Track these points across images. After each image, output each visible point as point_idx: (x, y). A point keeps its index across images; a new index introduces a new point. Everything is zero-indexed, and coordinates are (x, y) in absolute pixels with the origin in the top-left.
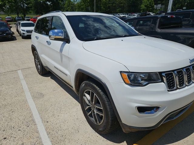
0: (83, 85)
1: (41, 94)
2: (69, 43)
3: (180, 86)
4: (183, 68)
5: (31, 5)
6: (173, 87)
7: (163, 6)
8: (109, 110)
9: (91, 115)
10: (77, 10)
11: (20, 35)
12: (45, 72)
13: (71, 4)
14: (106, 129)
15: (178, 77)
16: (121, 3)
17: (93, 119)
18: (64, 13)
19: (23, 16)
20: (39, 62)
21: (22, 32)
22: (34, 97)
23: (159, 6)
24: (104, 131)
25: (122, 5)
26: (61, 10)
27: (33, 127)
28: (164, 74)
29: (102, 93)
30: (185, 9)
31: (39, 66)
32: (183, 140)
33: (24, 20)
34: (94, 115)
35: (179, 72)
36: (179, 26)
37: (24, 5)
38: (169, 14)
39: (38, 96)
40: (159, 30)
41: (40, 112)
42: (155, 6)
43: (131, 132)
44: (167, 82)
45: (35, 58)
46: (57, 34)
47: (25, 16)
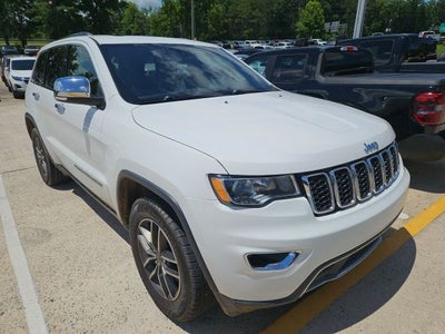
0: (135, 208)
1: (45, 232)
2: (103, 109)
3: (342, 204)
4: (349, 164)
5: (40, 17)
6: (328, 207)
7: (345, 26)
8: (189, 265)
9: (155, 279)
10: (152, 31)
11: (11, 89)
12: (59, 178)
13: (139, 17)
14: (184, 309)
15: (338, 184)
16: (253, 17)
17: (159, 288)
18: (96, 37)
19: (20, 43)
20: (43, 153)
21: (14, 82)
22: (26, 241)
23: (336, 24)
24: (182, 313)
25: (255, 21)
26: (90, 32)
27: (15, 314)
28: (305, 179)
29: (173, 226)
30: (389, 33)
31: (44, 164)
32: (358, 324)
33: (22, 53)
34: (162, 278)
35: (341, 172)
36: (368, 69)
37: (21, 18)
38: (355, 42)
39: (35, 238)
40: (321, 79)
41: (36, 275)
42: (327, 26)
43: (243, 315)
44: (314, 195)
45: (35, 146)
46: (75, 87)
47: (24, 43)
